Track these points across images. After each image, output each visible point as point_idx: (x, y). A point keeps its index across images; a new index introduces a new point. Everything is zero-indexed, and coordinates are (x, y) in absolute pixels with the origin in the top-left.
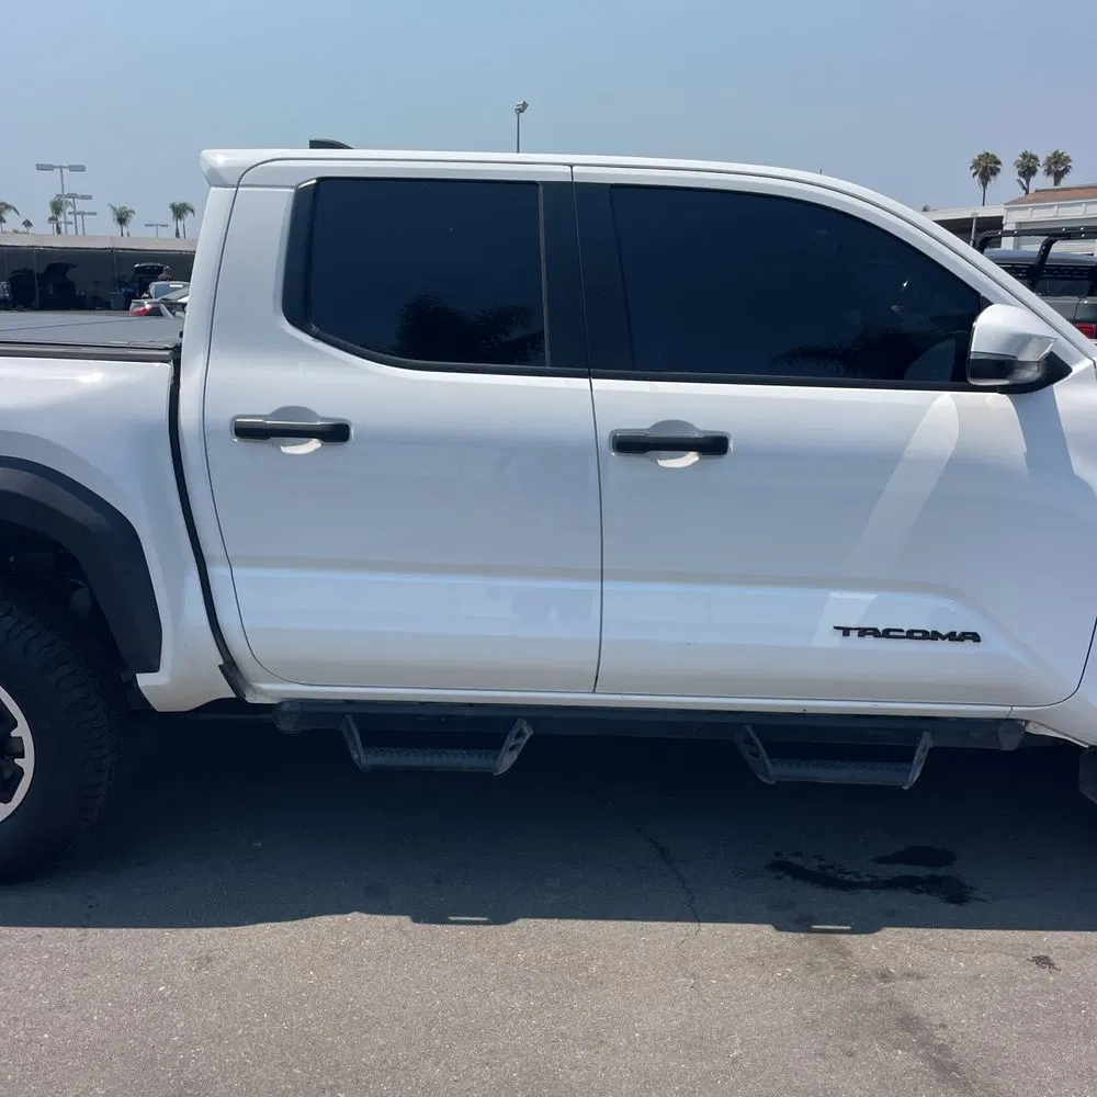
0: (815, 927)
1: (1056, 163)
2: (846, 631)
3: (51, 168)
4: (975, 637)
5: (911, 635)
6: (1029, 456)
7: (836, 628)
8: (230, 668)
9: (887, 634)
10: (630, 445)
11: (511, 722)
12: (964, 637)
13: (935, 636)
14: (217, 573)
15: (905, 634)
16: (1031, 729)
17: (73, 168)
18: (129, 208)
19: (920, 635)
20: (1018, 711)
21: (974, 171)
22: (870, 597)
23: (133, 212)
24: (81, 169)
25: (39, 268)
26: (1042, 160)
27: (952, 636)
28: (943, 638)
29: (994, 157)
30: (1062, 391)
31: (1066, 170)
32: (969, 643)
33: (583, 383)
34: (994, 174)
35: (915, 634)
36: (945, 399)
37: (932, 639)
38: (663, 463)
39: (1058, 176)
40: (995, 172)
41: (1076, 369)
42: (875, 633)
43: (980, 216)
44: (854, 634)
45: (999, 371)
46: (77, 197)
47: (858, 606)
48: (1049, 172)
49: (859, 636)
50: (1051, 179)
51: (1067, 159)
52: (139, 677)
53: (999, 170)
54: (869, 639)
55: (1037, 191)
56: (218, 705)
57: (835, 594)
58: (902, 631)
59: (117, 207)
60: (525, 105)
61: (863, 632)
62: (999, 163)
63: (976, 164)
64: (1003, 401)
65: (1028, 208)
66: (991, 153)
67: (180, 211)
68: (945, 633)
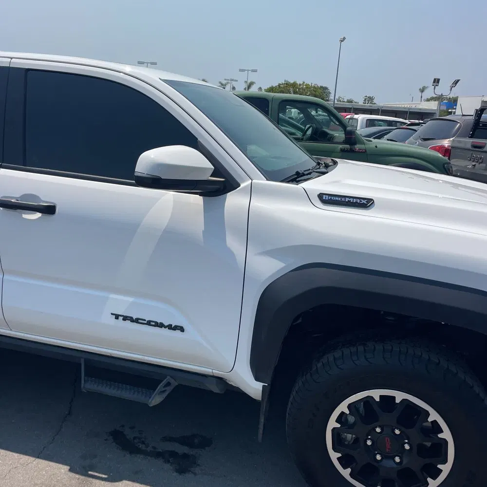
0: (90, 473)
2: (117, 317)
4: (182, 329)
5: (149, 323)
7: (112, 314)
9: (137, 321)
12: (176, 328)
13: (161, 325)
15: (146, 322)
19: (154, 324)
22: (130, 299)
27: (170, 327)
28: (165, 327)
32: (178, 332)
35: (152, 323)
37: (160, 327)
38: (25, 216)
41: (242, 185)
42: (132, 320)
44: (121, 318)
47: (123, 303)
49: (123, 320)
54: (128, 323)
58: (145, 320)
60: (344, 38)
61: (125, 318)
68: (166, 324)
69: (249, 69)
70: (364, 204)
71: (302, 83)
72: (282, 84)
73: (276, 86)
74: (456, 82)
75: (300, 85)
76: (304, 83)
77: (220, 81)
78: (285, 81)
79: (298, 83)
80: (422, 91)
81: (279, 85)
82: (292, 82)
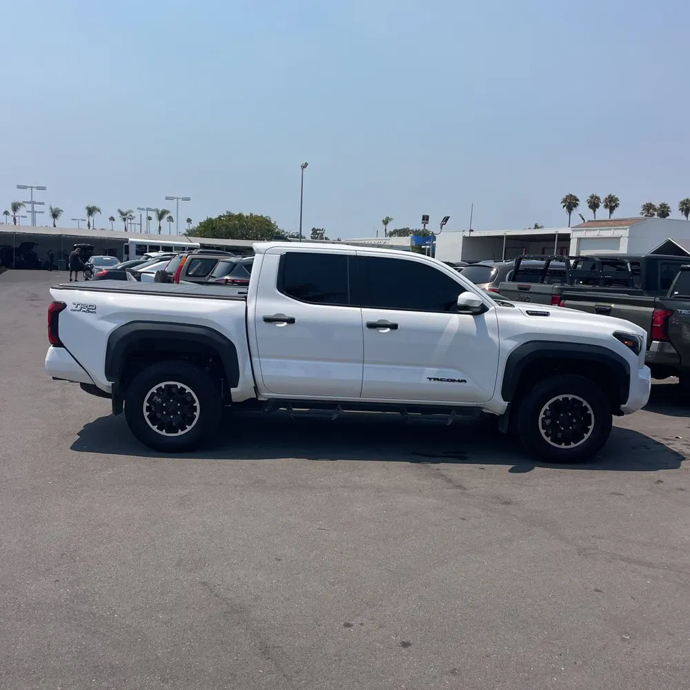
1: (610, 201)
2: (430, 379)
3: (25, 187)
4: (465, 381)
5: (448, 380)
6: (477, 331)
7: (428, 378)
8: (256, 388)
9: (441, 380)
10: (372, 326)
11: (337, 405)
12: (462, 381)
13: (454, 381)
14: (255, 359)
16: (484, 410)
17: (39, 188)
18: (60, 208)
19: (450, 380)
20: (479, 404)
21: (563, 204)
22: (437, 369)
23: (62, 211)
24: (44, 188)
25: (15, 245)
26: (602, 200)
27: (459, 381)
29: (575, 197)
30: (487, 316)
31: (616, 206)
33: (359, 309)
34: (575, 206)
36: (456, 316)
39: (612, 209)
40: (576, 205)
41: (490, 309)
42: (438, 379)
43: (560, 232)
44: (432, 380)
45: (465, 309)
46: (36, 203)
47: (432, 372)
48: (606, 206)
50: (608, 211)
51: (617, 199)
52: (232, 389)
53: (578, 204)
54: (436, 381)
55: (588, 221)
56: (252, 399)
57: (427, 369)
58: (445, 379)
59: (53, 208)
60: (306, 164)
61: (435, 379)
62: (578, 200)
63: (565, 201)
64: (470, 317)
65: (583, 230)
66: (573, 194)
67: (91, 211)
68: (457, 380)
69: (179, 197)
70: (546, 314)
71: (249, 215)
72: (224, 216)
73: (216, 219)
74: (446, 219)
75: (247, 217)
76: (251, 214)
77: (120, 208)
78: (227, 212)
79: (245, 214)
80: (386, 222)
81: (220, 217)
82: (237, 213)
